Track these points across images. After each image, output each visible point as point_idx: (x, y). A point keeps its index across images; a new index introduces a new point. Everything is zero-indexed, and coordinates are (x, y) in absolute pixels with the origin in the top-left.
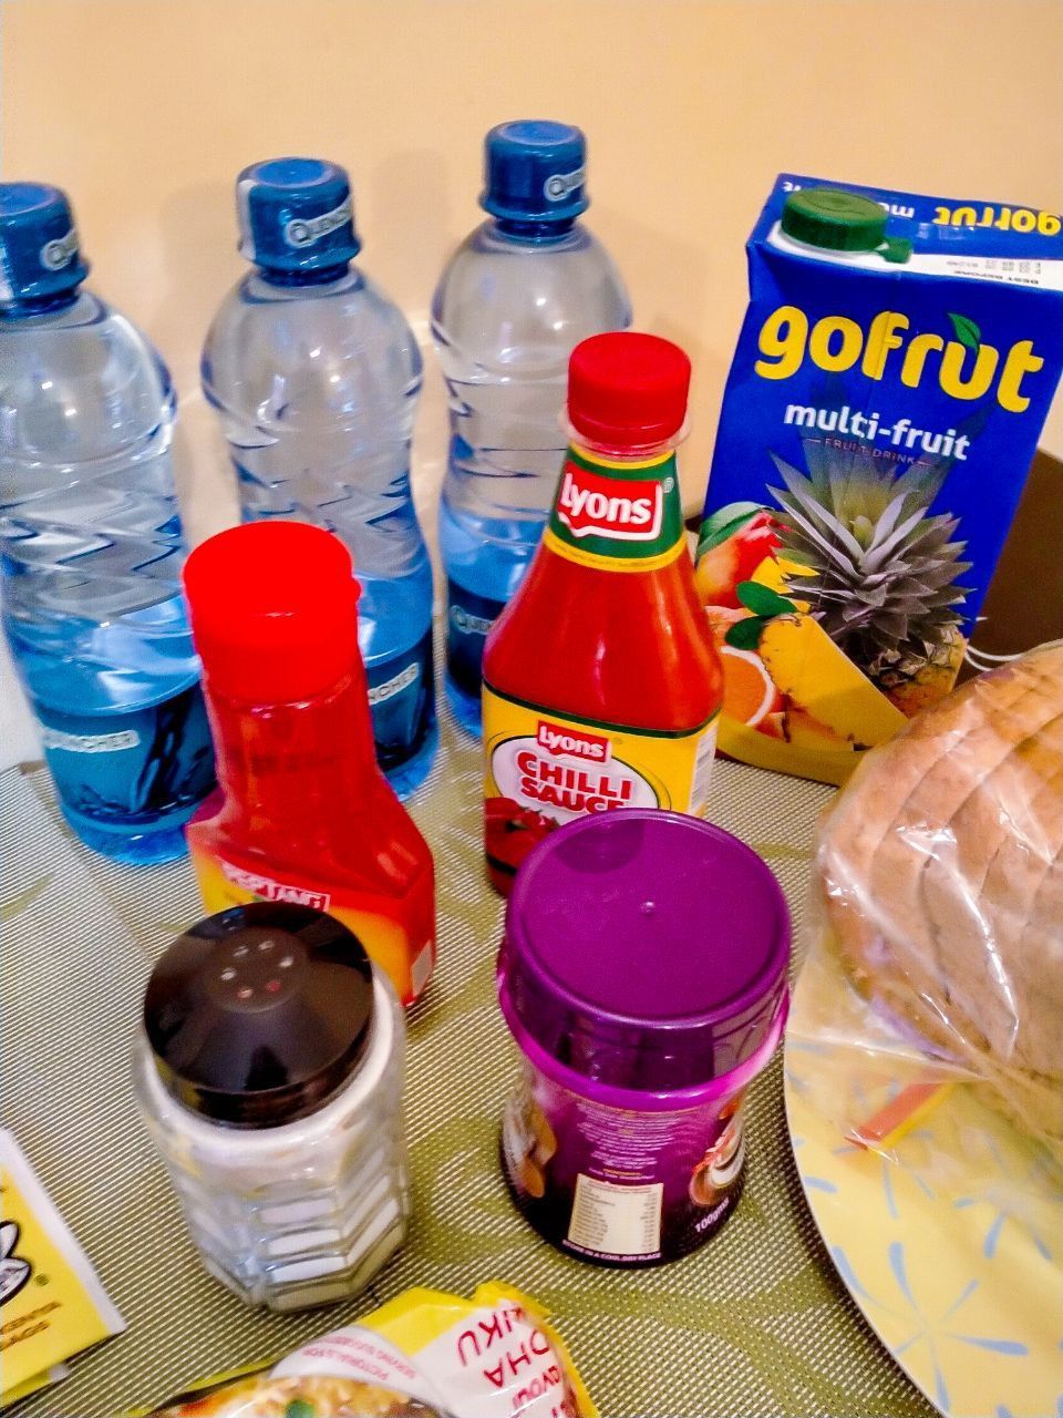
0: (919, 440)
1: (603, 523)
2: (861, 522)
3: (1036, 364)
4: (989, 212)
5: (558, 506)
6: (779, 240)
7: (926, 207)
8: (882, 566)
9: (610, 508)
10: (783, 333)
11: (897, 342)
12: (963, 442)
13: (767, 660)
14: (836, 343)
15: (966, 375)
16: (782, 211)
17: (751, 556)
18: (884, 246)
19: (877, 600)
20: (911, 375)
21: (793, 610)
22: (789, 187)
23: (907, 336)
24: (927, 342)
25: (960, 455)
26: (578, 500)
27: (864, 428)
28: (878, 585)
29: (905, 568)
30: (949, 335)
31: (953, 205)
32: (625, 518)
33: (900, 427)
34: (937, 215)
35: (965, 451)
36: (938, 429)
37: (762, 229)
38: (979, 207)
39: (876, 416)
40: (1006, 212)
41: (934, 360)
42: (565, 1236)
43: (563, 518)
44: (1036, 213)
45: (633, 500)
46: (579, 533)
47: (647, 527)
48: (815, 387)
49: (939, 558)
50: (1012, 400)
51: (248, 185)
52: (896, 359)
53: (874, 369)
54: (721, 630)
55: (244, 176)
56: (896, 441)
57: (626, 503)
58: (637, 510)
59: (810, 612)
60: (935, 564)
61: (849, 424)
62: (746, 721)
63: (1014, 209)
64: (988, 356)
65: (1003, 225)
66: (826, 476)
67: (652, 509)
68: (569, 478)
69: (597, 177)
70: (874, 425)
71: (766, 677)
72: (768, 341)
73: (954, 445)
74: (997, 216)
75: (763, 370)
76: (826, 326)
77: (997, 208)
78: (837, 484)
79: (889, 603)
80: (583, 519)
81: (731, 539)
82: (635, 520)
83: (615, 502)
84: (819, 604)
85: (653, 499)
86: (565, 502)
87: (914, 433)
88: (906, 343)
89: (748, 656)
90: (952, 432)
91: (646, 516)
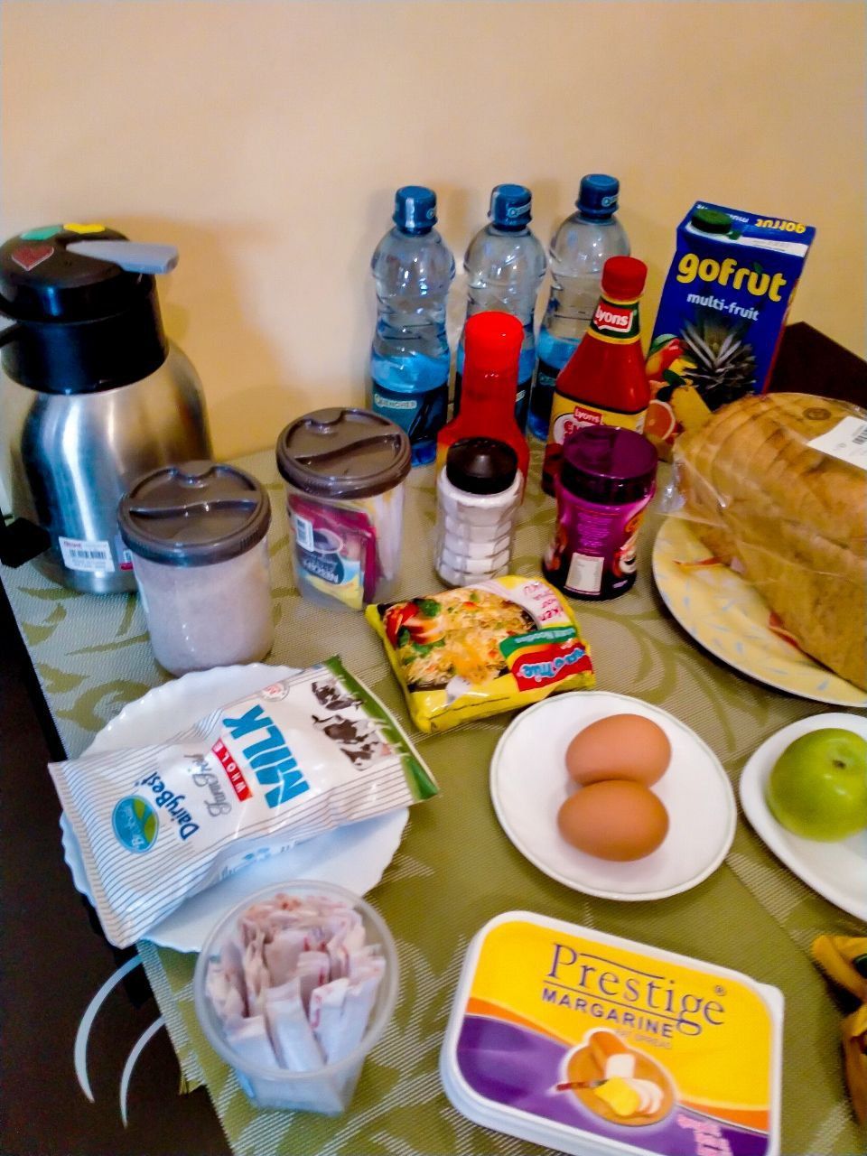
0: (739, 311)
1: (610, 324)
2: (715, 345)
3: (783, 282)
4: (778, 223)
5: (594, 318)
6: (690, 228)
7: (753, 218)
8: (723, 365)
9: (614, 318)
10: (689, 264)
11: (732, 271)
12: (756, 313)
13: (673, 407)
14: (709, 270)
15: (758, 286)
16: (693, 217)
17: (669, 358)
18: (730, 233)
19: (720, 381)
20: (737, 285)
21: (684, 383)
22: (699, 207)
23: (736, 268)
24: (743, 272)
25: (755, 319)
26: (601, 315)
27: (718, 305)
28: (720, 373)
29: (732, 367)
30: (752, 270)
31: (765, 218)
32: (618, 323)
33: (733, 305)
34: (756, 222)
35: (758, 317)
36: (747, 307)
37: (684, 223)
38: (774, 220)
39: (723, 300)
40: (784, 223)
41: (746, 278)
42: (565, 585)
43: (596, 322)
44: (796, 224)
45: (622, 316)
46: (601, 328)
47: (626, 327)
48: (700, 286)
49: (746, 362)
50: (775, 297)
51: (497, 194)
52: (732, 277)
53: (723, 281)
54: (655, 392)
55: (495, 190)
56: (731, 311)
57: (619, 317)
58: (623, 320)
59: (693, 385)
60: (745, 365)
61: (713, 303)
62: (663, 436)
63: (788, 222)
64: (766, 278)
65: (782, 228)
66: (702, 325)
67: (628, 320)
68: (600, 307)
69: (622, 198)
70: (722, 304)
71: (672, 415)
72: (682, 267)
73: (752, 314)
74: (780, 225)
75: (680, 279)
76: (706, 263)
77: (781, 221)
78: (706, 327)
79: (725, 382)
80: (603, 322)
81: (662, 350)
82: (622, 324)
83: (616, 316)
84: (696, 381)
85: (629, 316)
86: (597, 316)
87: (738, 309)
88: (736, 271)
89: (664, 404)
90: (752, 309)
91: (625, 324)
